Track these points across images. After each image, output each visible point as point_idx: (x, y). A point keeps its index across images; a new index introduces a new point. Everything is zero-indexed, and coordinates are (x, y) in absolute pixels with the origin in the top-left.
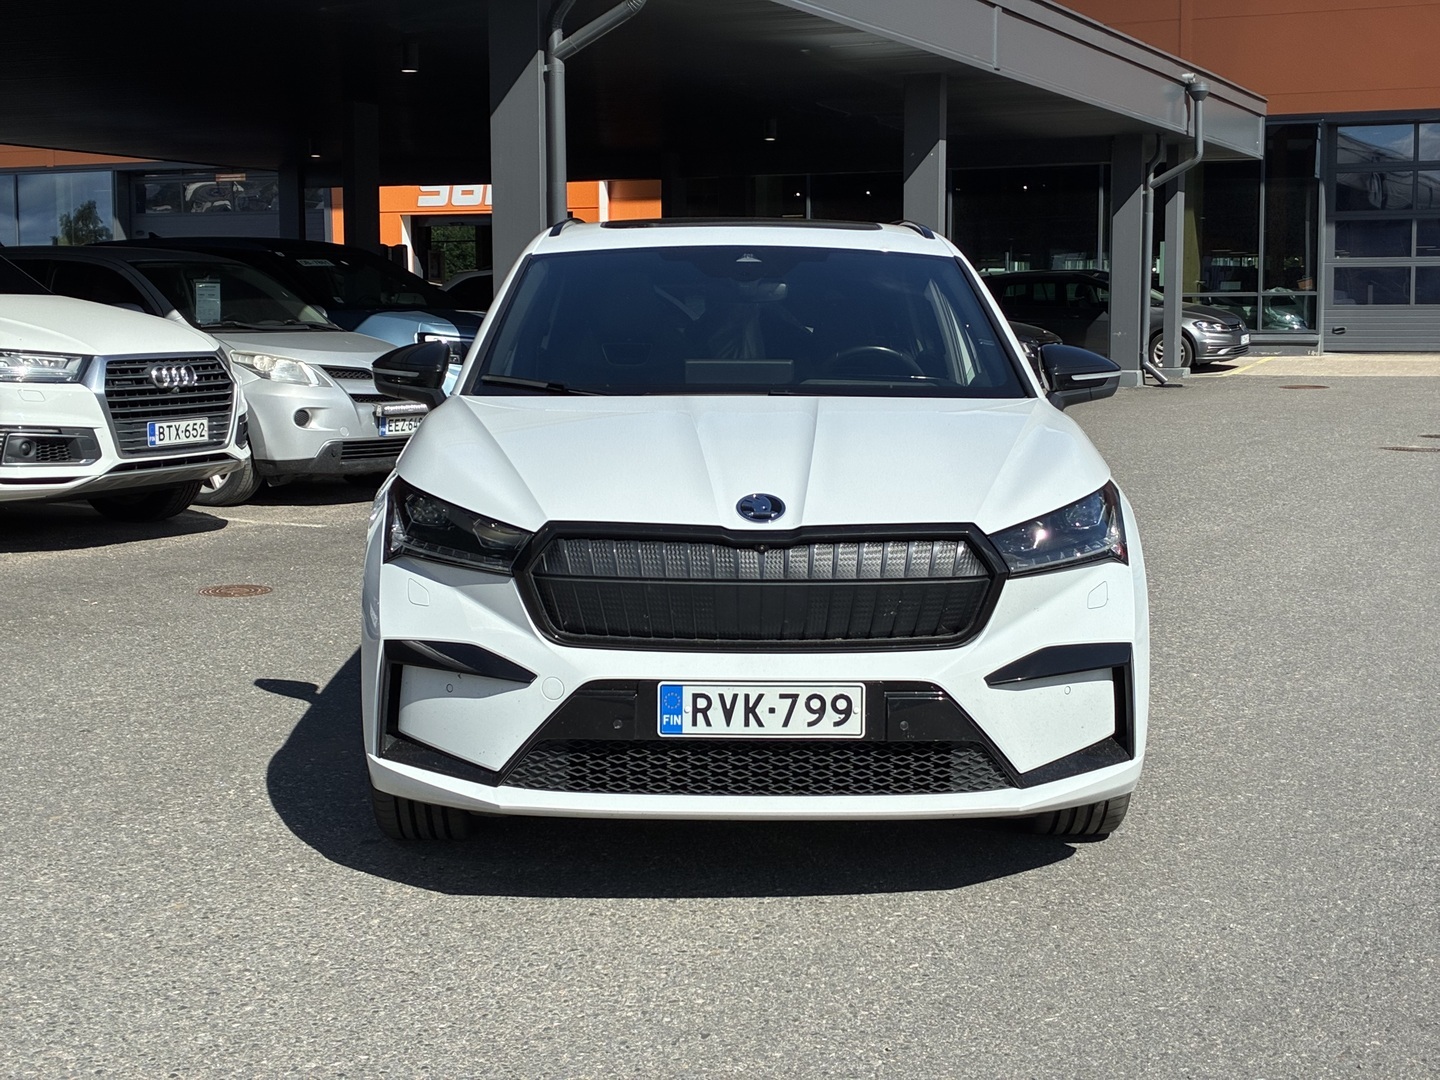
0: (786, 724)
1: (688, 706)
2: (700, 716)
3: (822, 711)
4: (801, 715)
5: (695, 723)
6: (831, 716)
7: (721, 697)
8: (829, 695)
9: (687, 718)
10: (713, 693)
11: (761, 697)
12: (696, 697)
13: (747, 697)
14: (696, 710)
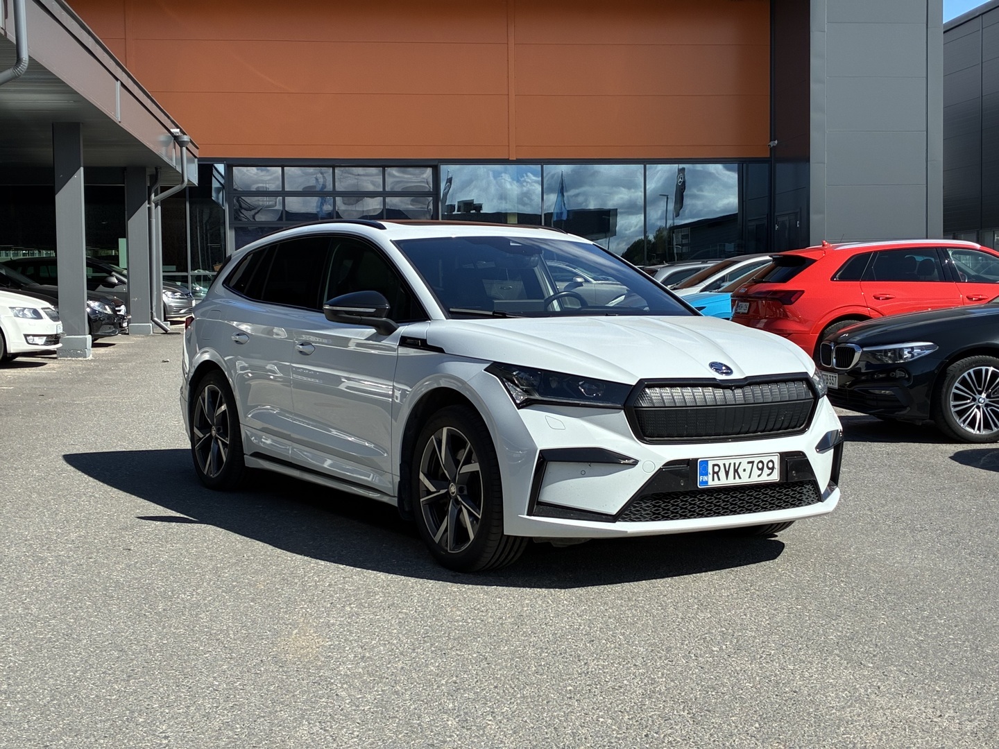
0: (750, 477)
1: (710, 470)
2: (715, 475)
3: (762, 469)
4: (756, 472)
5: (713, 480)
6: (766, 471)
7: (724, 465)
8: (765, 460)
9: (710, 476)
10: (721, 463)
11: (740, 463)
12: (714, 465)
13: (735, 464)
14: (714, 473)
